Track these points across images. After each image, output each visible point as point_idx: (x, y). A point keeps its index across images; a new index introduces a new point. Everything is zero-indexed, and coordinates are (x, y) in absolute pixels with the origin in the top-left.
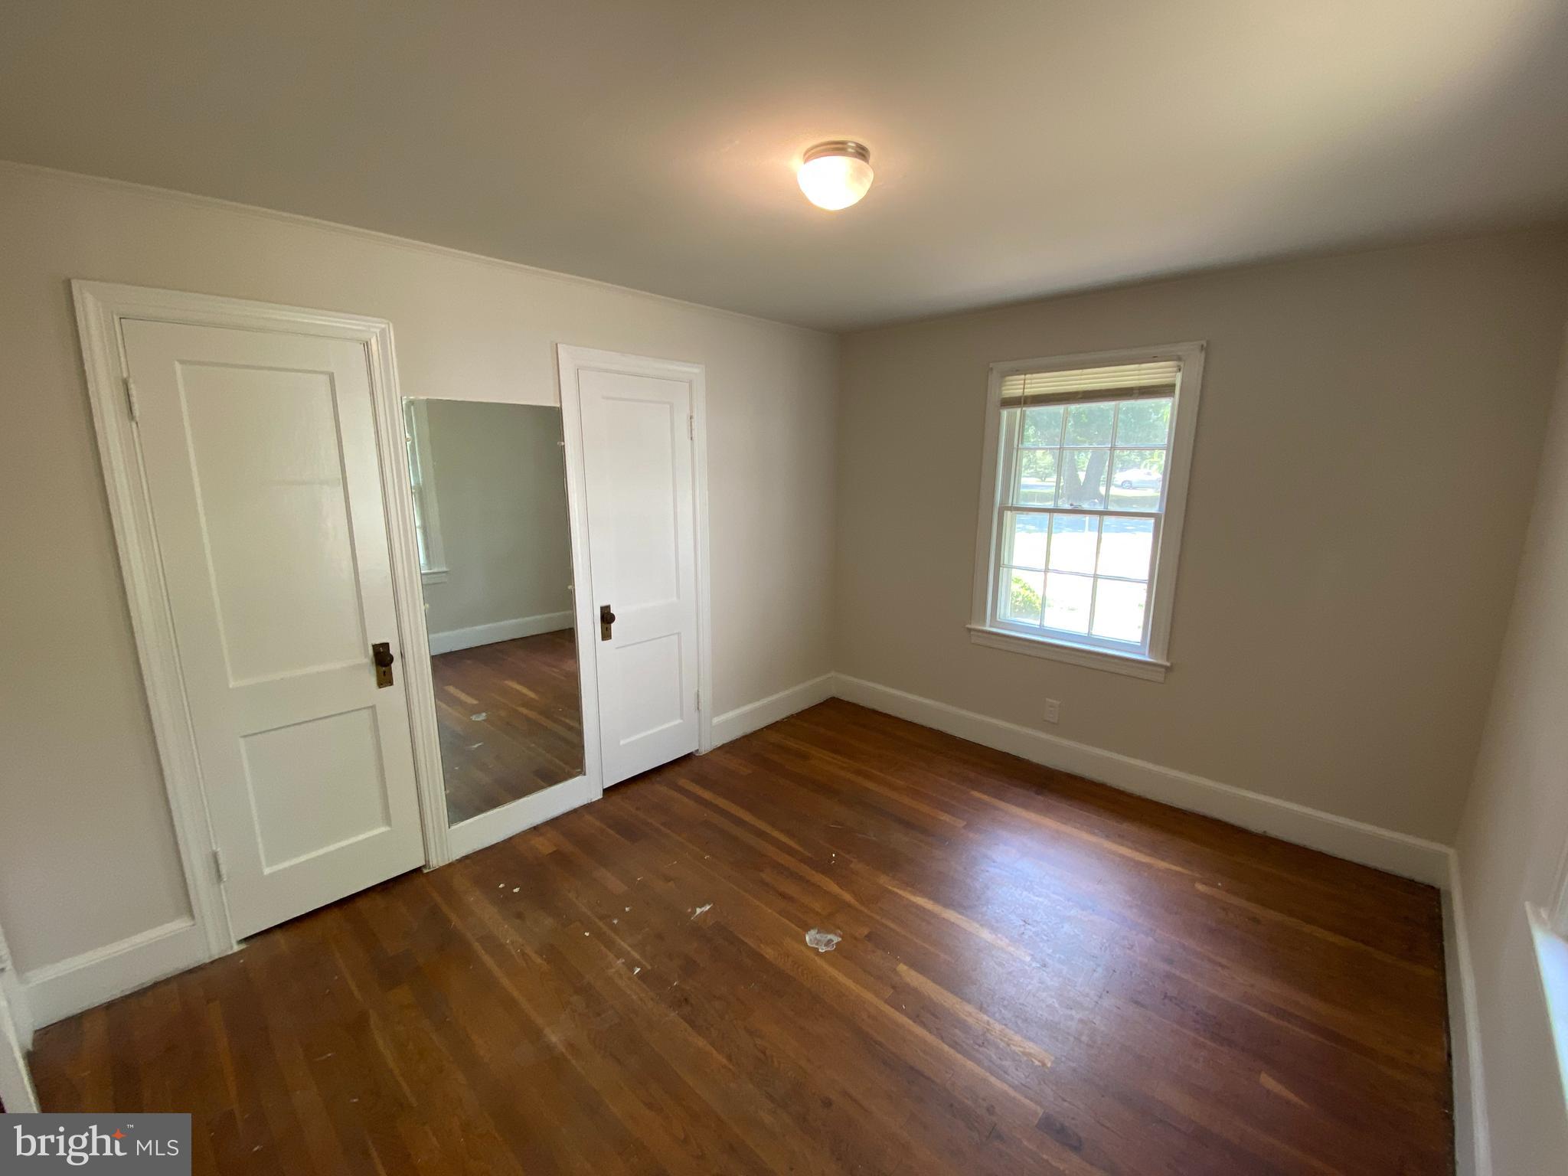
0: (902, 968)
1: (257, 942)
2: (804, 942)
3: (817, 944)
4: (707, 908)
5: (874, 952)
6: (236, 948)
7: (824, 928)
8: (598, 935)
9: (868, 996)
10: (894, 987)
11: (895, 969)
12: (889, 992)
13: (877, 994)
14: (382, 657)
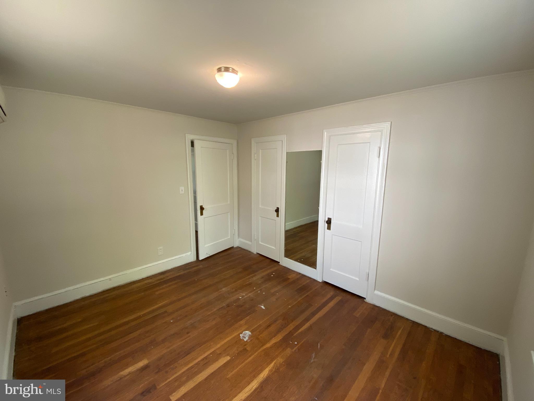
0: (228, 358)
1: (258, 255)
2: (246, 330)
3: (244, 334)
4: (264, 308)
5: (238, 350)
6: (255, 253)
7: (250, 337)
8: (254, 290)
9: (219, 346)
10: (220, 354)
11: (228, 355)
12: (218, 352)
13: (219, 348)
14: (277, 210)
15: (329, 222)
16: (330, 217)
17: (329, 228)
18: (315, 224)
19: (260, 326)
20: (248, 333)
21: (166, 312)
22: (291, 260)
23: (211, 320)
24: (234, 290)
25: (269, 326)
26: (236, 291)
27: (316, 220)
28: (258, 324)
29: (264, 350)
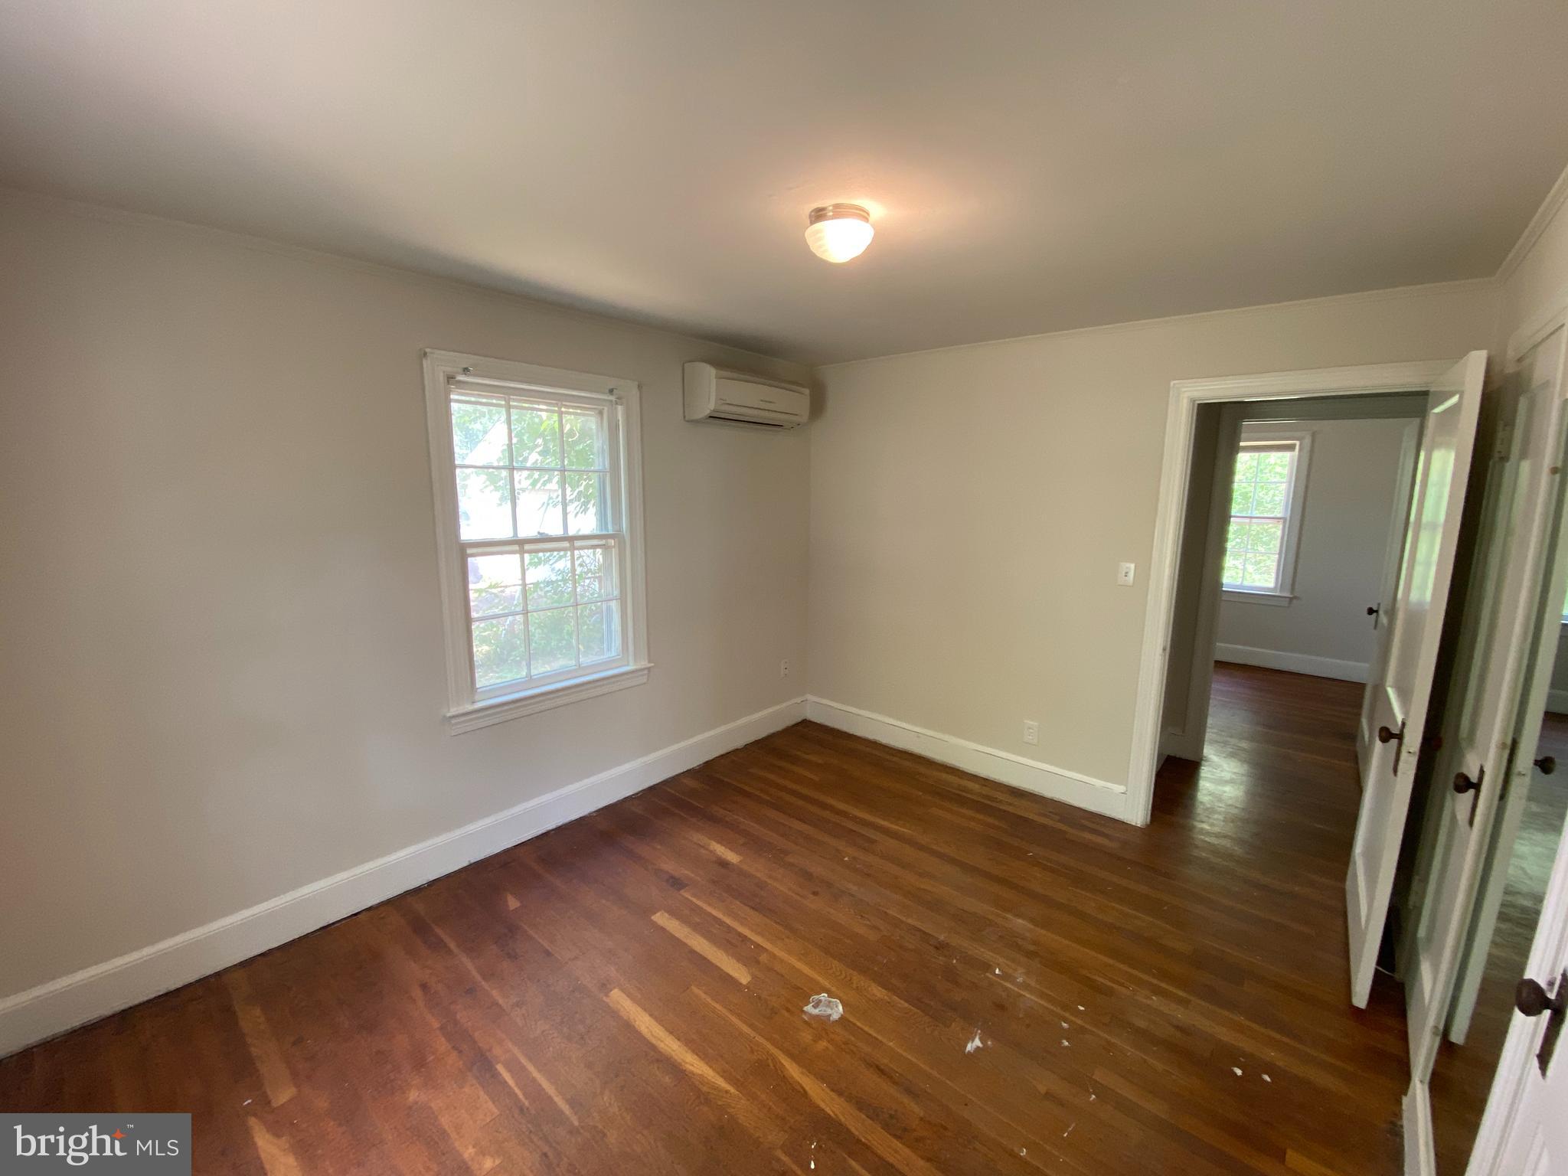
0: (745, 980)
2: (844, 1004)
3: (830, 1002)
4: (970, 1047)
5: (771, 996)
7: (823, 1021)
9: (781, 954)
10: (759, 963)
11: (754, 978)
12: (763, 958)
13: (775, 957)
19: (875, 1043)
20: (837, 1011)
21: (873, 842)
23: (868, 923)
24: (1032, 948)
25: (881, 1071)
26: (1031, 955)
28: (880, 1038)
29: (774, 1059)
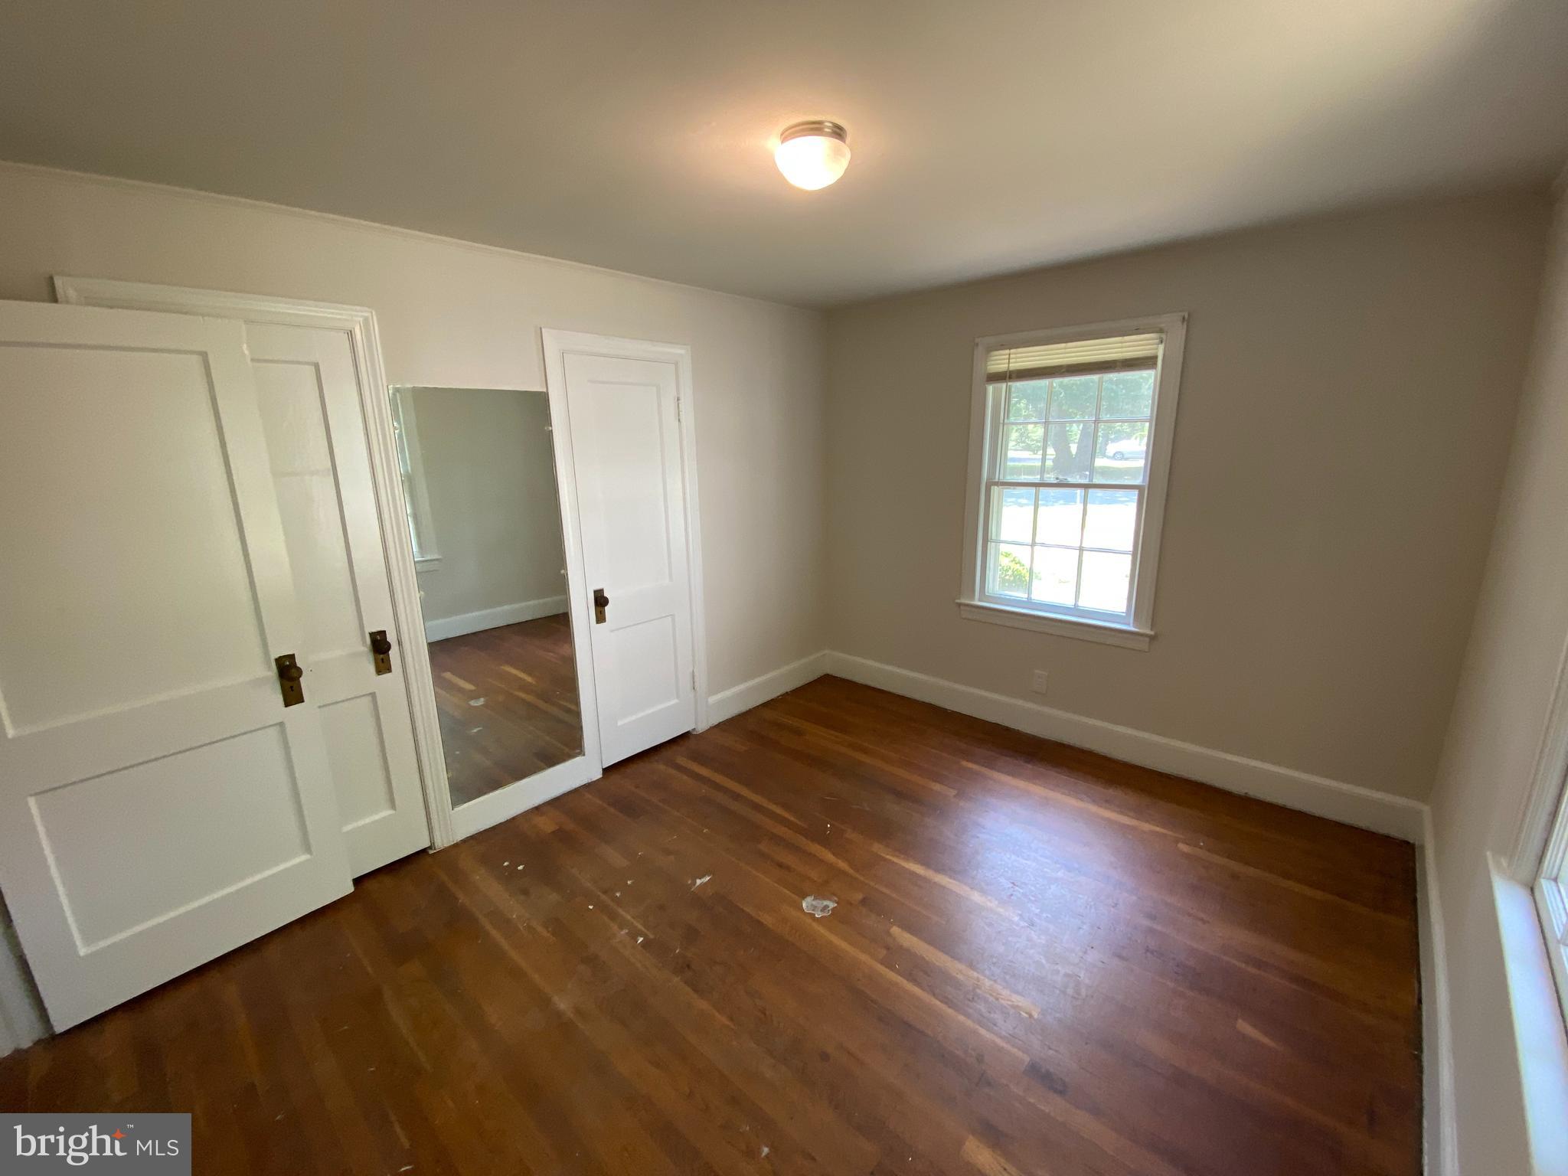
0: (895, 930)
7: (820, 895)
9: (863, 957)
10: (888, 949)
11: (889, 932)
13: (871, 955)
14: (379, 645)
15: (601, 601)
16: (598, 587)
17: (601, 618)
18: (558, 624)
20: (807, 904)
22: (486, 796)
27: (561, 612)
29: (856, 871)
